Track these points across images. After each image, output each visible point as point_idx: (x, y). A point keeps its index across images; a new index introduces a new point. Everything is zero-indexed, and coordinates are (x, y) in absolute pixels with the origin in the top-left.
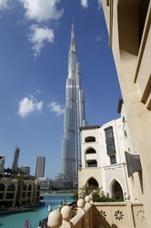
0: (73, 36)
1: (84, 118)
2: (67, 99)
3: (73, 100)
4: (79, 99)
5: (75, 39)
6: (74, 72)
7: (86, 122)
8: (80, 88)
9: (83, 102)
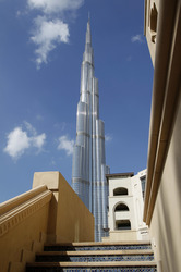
0: (88, 41)
1: (103, 161)
2: (78, 133)
3: (87, 135)
4: (97, 133)
5: (91, 45)
6: (88, 93)
7: (107, 169)
8: (98, 117)
9: (102, 138)
